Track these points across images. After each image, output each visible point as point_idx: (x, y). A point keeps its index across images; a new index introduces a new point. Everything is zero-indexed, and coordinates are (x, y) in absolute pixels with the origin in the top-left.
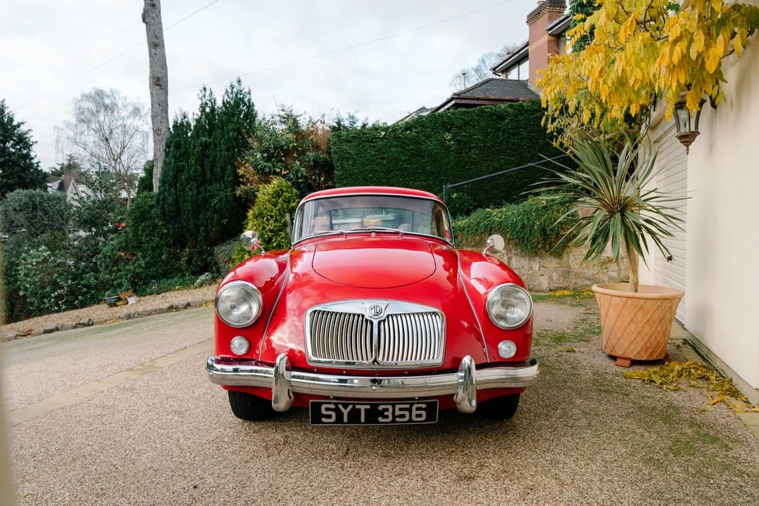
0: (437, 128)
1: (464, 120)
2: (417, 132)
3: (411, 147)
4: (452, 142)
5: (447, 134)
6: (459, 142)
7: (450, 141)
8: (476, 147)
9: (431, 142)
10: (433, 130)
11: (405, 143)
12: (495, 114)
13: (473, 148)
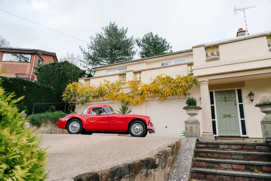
0: (22, 84)
1: (30, 84)
2: (14, 82)
3: (11, 86)
4: (25, 90)
5: (25, 86)
6: (28, 90)
7: (25, 89)
8: (32, 93)
9: (18, 87)
10: (20, 83)
11: (8, 84)
12: (38, 86)
13: (31, 93)
